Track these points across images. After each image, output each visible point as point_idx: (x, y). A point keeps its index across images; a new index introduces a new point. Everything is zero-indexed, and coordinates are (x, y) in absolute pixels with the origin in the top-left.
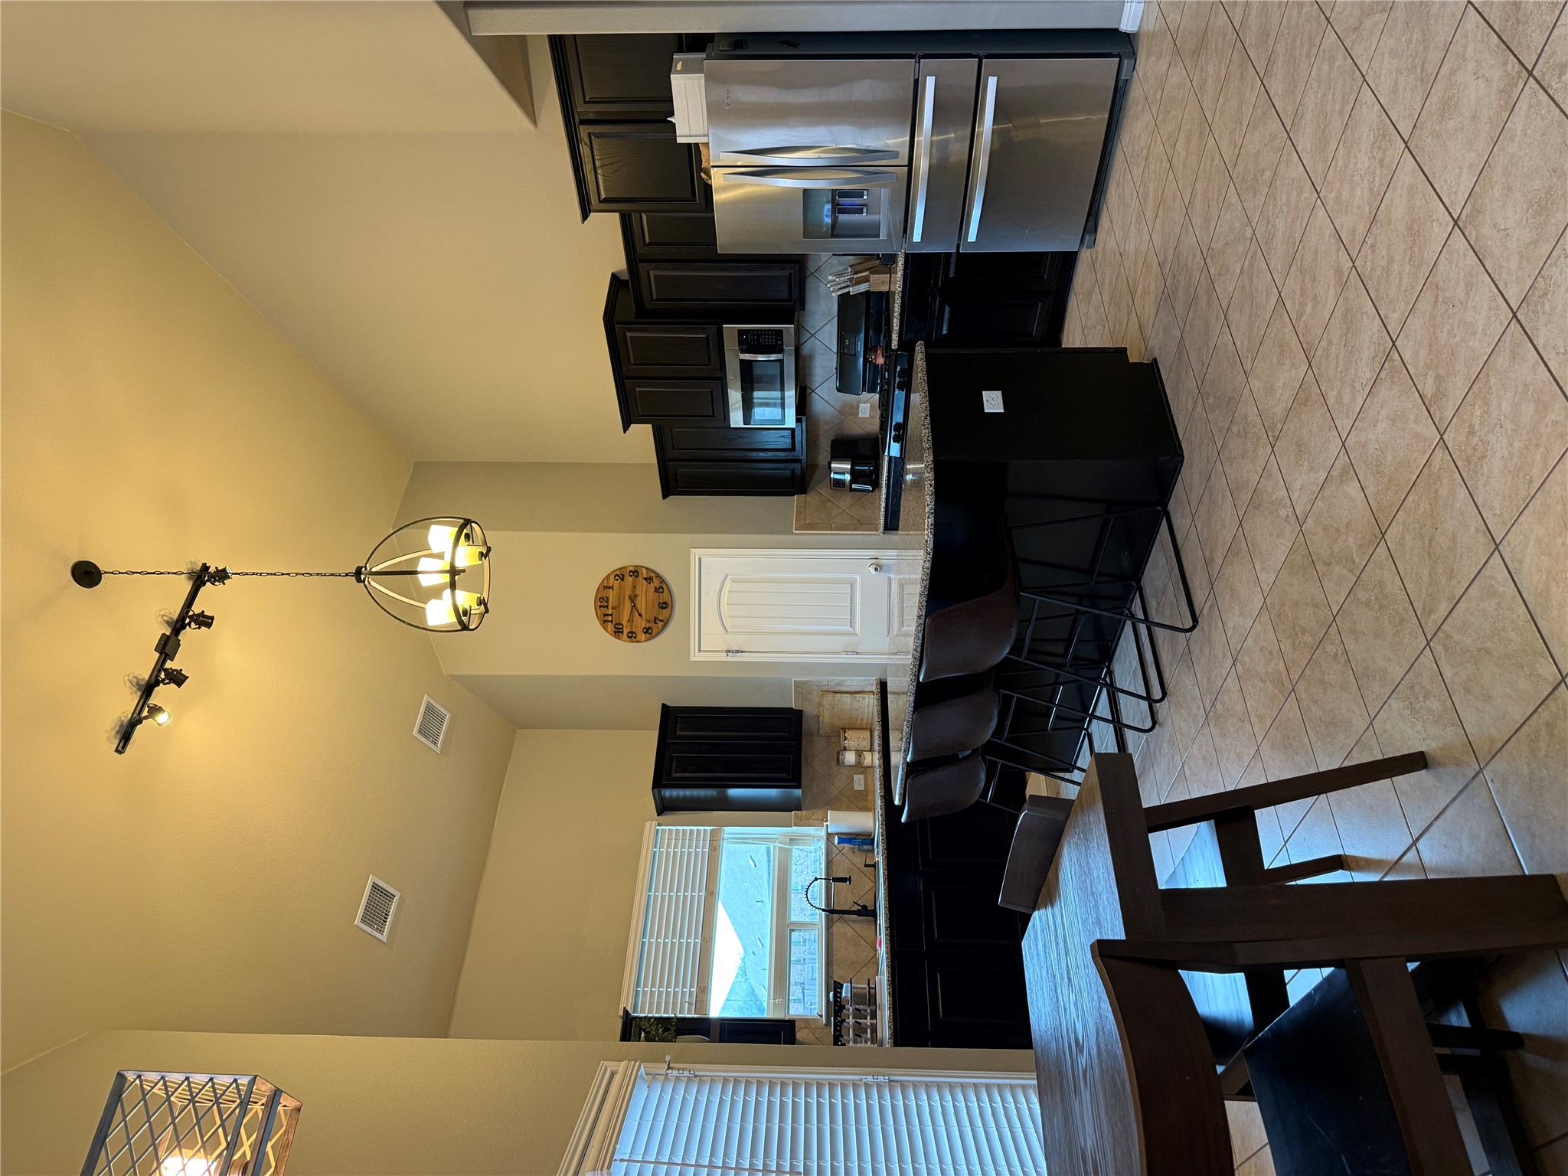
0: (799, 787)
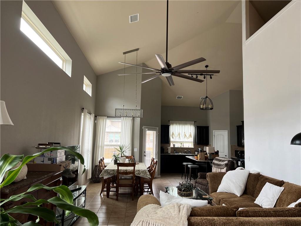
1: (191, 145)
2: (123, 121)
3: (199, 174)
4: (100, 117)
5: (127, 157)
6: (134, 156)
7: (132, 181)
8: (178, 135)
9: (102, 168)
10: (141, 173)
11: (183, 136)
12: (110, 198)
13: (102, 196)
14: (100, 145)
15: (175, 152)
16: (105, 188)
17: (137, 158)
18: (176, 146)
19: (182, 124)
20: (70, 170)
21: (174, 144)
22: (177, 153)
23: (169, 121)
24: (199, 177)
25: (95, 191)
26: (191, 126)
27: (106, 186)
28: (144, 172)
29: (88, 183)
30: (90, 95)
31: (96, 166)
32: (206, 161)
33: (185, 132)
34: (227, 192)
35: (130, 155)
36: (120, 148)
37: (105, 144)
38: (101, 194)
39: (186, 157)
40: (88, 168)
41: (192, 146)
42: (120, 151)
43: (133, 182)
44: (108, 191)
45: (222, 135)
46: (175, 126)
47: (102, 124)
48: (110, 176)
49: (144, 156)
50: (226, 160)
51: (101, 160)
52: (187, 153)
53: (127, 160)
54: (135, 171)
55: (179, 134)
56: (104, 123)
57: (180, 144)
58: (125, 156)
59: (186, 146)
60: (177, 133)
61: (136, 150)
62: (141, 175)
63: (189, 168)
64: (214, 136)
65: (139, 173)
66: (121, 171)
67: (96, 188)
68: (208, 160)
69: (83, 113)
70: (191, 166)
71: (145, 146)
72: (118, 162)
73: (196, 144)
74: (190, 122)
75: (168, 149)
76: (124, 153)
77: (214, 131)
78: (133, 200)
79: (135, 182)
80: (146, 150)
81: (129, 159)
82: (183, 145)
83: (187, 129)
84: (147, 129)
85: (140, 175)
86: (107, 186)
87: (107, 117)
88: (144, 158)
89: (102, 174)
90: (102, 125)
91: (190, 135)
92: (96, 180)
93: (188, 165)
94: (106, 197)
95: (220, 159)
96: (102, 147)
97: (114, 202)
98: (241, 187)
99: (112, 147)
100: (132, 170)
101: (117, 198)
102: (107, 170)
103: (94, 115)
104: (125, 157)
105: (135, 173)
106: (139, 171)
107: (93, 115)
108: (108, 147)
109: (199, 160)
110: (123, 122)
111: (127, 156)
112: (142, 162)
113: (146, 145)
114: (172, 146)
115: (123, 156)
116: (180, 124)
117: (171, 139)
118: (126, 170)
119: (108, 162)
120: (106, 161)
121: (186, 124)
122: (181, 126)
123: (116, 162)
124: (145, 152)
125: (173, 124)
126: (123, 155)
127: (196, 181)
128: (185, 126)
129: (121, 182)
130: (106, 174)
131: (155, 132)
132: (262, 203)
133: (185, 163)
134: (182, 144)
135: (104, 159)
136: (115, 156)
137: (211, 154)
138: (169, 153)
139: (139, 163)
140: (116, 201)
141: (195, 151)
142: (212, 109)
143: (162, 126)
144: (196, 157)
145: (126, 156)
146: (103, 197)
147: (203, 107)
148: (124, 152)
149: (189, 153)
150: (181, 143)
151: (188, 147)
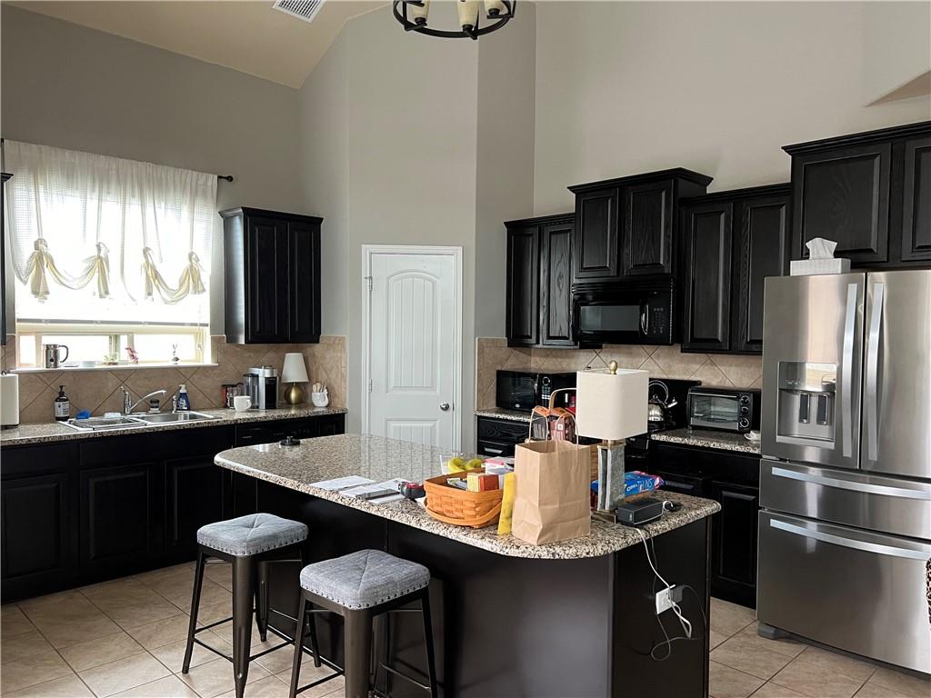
0: (247, 341)
1: (194, 351)
8: (90, 270)
11: (135, 277)
15: (61, 409)
18: (73, 359)
19: (121, 181)
21: (48, 340)
26: (194, 204)
33: (152, 245)
41: (201, 355)
45: (424, 279)
46: (55, 188)
55: (99, 264)
57: (107, 338)
59: (154, 353)
60: (82, 249)
64: (365, 284)
73: (231, 338)
74: (189, 176)
82: (131, 350)
91: (192, 273)
114: (29, 356)
116: (102, 180)
121: (158, 187)
128: (148, 202)
134: (124, 340)
141: (230, 390)
150: (115, 338)
151: (171, 364)
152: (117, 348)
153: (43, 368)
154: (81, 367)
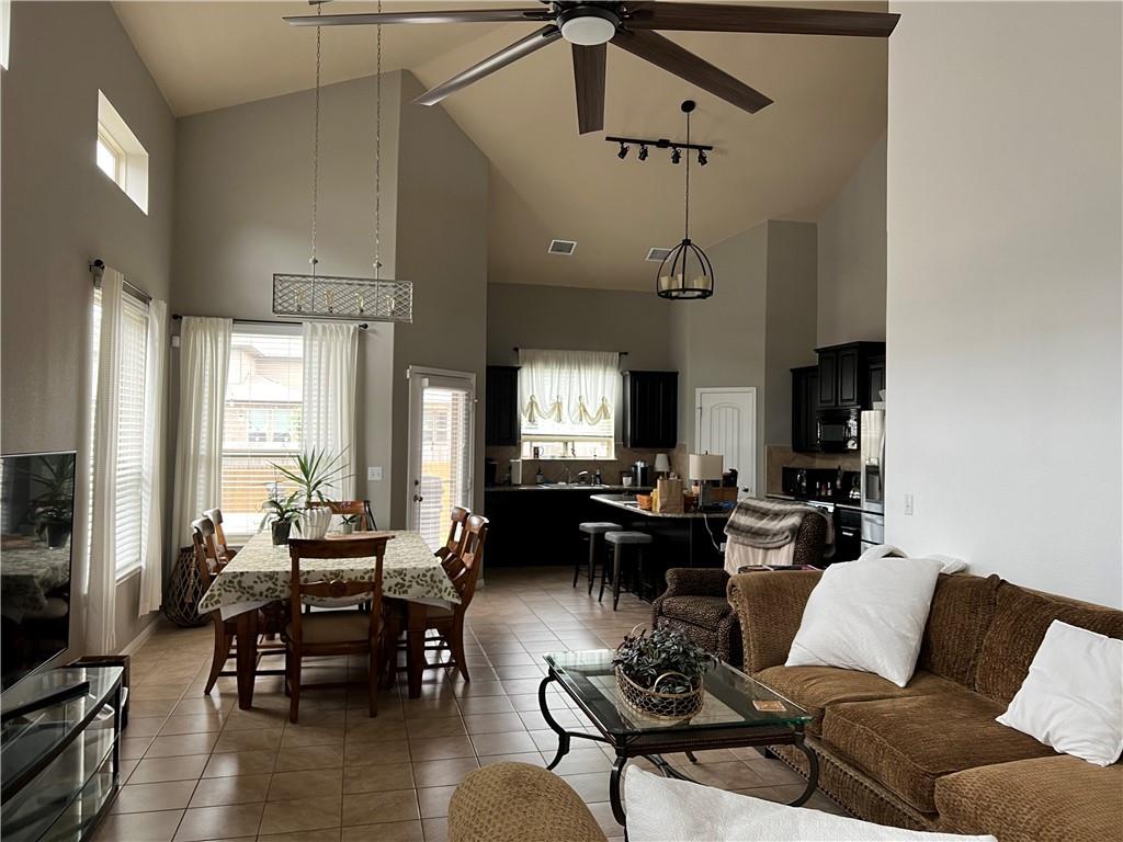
0: (631, 446)
1: (605, 452)
2: (311, 340)
3: (669, 574)
4: (198, 319)
5: (336, 508)
6: (367, 503)
7: (366, 622)
8: (554, 409)
9: (211, 562)
10: (414, 584)
11: (575, 412)
12: (257, 710)
13: (217, 701)
14: (203, 452)
15: (539, 478)
16: (233, 656)
17: (381, 509)
18: (545, 455)
19: (569, 363)
20: (36, 581)
21: (535, 444)
22: (547, 482)
23: (516, 350)
24: (671, 587)
25: (181, 674)
26: (605, 370)
27: (234, 647)
28: (426, 577)
29: (145, 632)
30: (143, 205)
31: (186, 551)
32: (689, 516)
33: (583, 394)
34: (835, 664)
35: (351, 498)
36: (303, 468)
37: (224, 447)
38: (207, 692)
39: (592, 497)
40: (143, 564)
41: (609, 454)
42: (300, 481)
43: (372, 631)
44: (246, 673)
45: (733, 408)
46: (539, 370)
47: (208, 355)
48: (253, 605)
49: (416, 498)
50: (792, 513)
51: (208, 524)
52: (588, 483)
53: (337, 519)
54: (384, 574)
55: (558, 405)
56: (220, 351)
57: (562, 444)
58: (326, 504)
59: (585, 452)
60: (551, 398)
61: (378, 474)
62: (412, 595)
63: (611, 545)
64: (698, 412)
65: (403, 586)
66: (309, 577)
67: (186, 656)
68: (695, 512)
69: (98, 287)
70: (621, 538)
71: (418, 455)
72: (294, 534)
73: (625, 446)
74: (604, 354)
75: (510, 468)
76: (321, 488)
77: (698, 391)
78: (373, 715)
79: (381, 626)
80: (423, 475)
81: (348, 516)
82: (573, 450)
83: (588, 385)
84: (426, 380)
85: (405, 592)
86: (237, 647)
87: (235, 321)
88: (413, 509)
89: (212, 596)
90: (208, 361)
91: (604, 408)
92: (186, 613)
93: (607, 534)
94: (237, 705)
95: (762, 508)
96: (214, 463)
97: (277, 732)
98: (904, 638)
99: (264, 462)
100: (367, 572)
101: (295, 706)
102: (235, 575)
103: (164, 306)
104: (326, 509)
105: (382, 583)
106: (401, 573)
107: (158, 308)
108: (245, 462)
109: (657, 512)
110: (311, 346)
111: (336, 503)
112: (404, 529)
113: (424, 453)
114: (526, 453)
115: (317, 504)
116: (560, 362)
117: (525, 427)
118: (337, 574)
119: (242, 531)
120: (232, 526)
121: (587, 362)
122: (565, 371)
123: (280, 532)
124: (417, 483)
125: (532, 361)
126: (315, 499)
127: (661, 608)
128: (582, 370)
129: (313, 633)
130: (233, 596)
131: (461, 395)
132: (1049, 729)
133: (588, 526)
134: (570, 444)
135: (220, 521)
136: (275, 504)
137: (709, 485)
138: (514, 482)
139: (396, 533)
140: (289, 724)
141: (622, 474)
142: (706, 294)
143: (489, 369)
144: (645, 497)
145: (329, 503)
146: (223, 704)
147: (670, 285)
148: (319, 482)
149: (595, 483)
150: (565, 443)
151: (593, 458)
152: (566, 449)
153: (532, 458)
154: (549, 458)
